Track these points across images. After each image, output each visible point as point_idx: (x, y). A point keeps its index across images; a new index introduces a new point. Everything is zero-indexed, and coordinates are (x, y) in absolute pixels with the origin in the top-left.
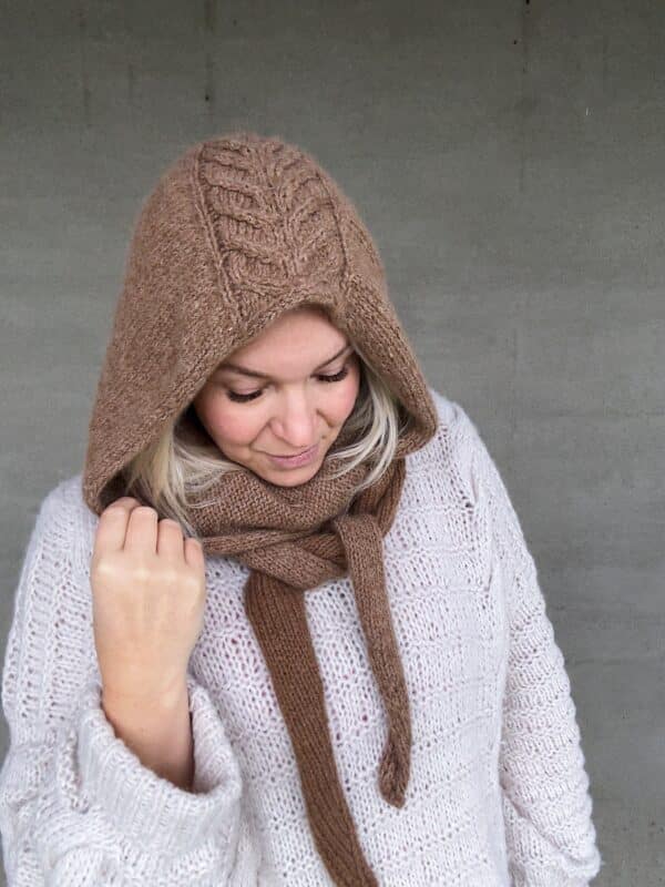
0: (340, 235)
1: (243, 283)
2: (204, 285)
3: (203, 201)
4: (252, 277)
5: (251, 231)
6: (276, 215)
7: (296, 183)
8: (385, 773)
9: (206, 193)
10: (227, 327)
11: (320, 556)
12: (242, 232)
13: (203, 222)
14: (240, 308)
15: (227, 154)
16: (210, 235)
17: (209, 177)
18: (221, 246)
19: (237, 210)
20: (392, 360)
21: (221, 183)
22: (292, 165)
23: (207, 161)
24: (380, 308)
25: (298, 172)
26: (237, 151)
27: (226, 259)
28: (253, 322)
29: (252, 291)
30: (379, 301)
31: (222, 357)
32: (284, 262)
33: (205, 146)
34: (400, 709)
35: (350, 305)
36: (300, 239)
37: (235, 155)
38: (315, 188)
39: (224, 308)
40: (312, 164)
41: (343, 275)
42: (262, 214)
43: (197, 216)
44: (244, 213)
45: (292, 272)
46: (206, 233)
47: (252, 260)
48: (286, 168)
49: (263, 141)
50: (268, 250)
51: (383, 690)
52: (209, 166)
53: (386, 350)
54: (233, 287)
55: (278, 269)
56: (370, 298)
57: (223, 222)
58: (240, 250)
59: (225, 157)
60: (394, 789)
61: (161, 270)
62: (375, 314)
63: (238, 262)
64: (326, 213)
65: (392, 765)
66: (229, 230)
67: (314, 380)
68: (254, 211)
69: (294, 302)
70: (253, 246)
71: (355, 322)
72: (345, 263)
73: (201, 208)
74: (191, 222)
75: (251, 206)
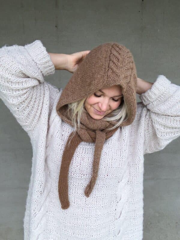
0: (131, 76)
1: (110, 76)
2: (102, 73)
3: (109, 55)
4: (112, 75)
5: (115, 66)
6: (122, 66)
7: (128, 61)
8: (87, 189)
9: (110, 54)
10: (103, 83)
11: (90, 136)
12: (114, 65)
13: (107, 59)
14: (107, 80)
15: (118, 48)
16: (107, 63)
17: (112, 51)
18: (108, 66)
19: (115, 61)
20: (132, 105)
21: (114, 54)
22: (129, 57)
23: (113, 48)
24: (133, 94)
25: (129, 59)
26: (120, 49)
27: (108, 70)
28: (108, 84)
29: (111, 78)
30: (133, 92)
31: (100, 88)
32: (119, 75)
33: (114, 44)
34: (96, 176)
35: (127, 90)
36: (124, 72)
37: (119, 49)
38: (131, 64)
39: (104, 79)
40: (132, 59)
41: (128, 84)
42: (119, 64)
43: (106, 57)
44: (116, 62)
45: (120, 78)
46: (107, 62)
47: (113, 72)
48: (128, 57)
49: (126, 49)
50: (117, 71)
51: (94, 171)
52: (113, 49)
53: (131, 103)
54: (107, 76)
55: (118, 76)
56: (132, 91)
57: (111, 62)
58: (112, 69)
59: (117, 49)
60: (88, 193)
61: (94, 64)
62: (132, 94)
63: (110, 71)
64: (131, 70)
65: (89, 188)
66: (111, 64)
67: (112, 99)
68: (118, 63)
69: (118, 84)
70: (115, 69)
71: (127, 94)
72: (130, 81)
73: (108, 56)
74: (104, 58)
75: (118, 61)
